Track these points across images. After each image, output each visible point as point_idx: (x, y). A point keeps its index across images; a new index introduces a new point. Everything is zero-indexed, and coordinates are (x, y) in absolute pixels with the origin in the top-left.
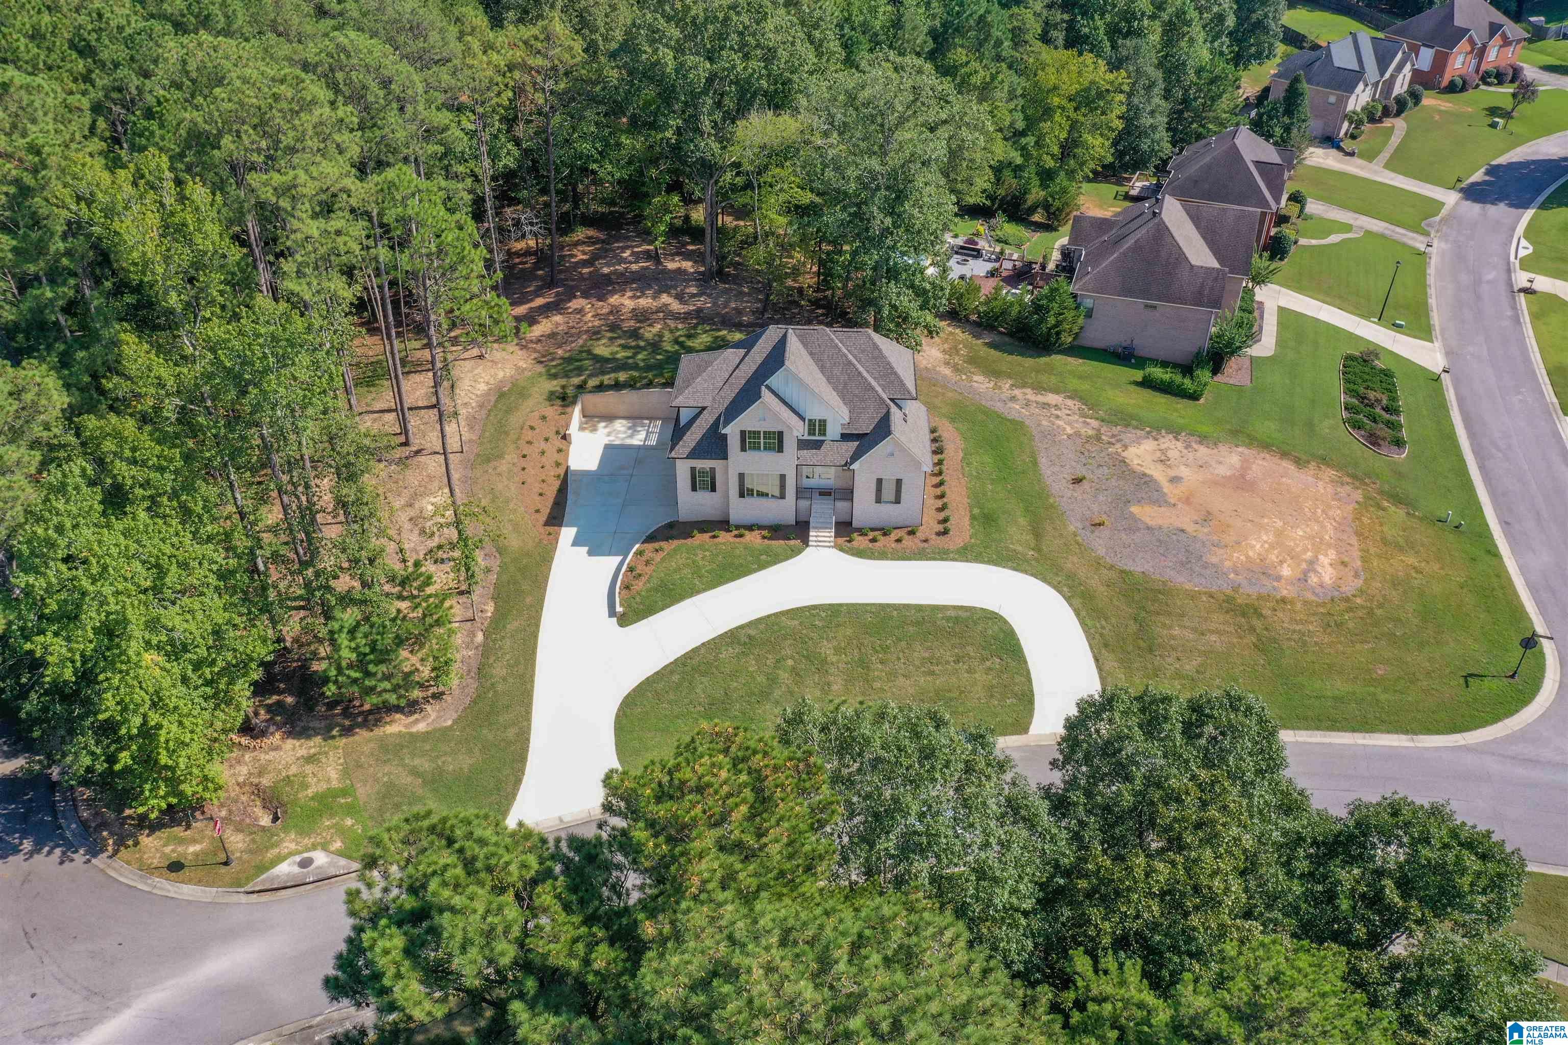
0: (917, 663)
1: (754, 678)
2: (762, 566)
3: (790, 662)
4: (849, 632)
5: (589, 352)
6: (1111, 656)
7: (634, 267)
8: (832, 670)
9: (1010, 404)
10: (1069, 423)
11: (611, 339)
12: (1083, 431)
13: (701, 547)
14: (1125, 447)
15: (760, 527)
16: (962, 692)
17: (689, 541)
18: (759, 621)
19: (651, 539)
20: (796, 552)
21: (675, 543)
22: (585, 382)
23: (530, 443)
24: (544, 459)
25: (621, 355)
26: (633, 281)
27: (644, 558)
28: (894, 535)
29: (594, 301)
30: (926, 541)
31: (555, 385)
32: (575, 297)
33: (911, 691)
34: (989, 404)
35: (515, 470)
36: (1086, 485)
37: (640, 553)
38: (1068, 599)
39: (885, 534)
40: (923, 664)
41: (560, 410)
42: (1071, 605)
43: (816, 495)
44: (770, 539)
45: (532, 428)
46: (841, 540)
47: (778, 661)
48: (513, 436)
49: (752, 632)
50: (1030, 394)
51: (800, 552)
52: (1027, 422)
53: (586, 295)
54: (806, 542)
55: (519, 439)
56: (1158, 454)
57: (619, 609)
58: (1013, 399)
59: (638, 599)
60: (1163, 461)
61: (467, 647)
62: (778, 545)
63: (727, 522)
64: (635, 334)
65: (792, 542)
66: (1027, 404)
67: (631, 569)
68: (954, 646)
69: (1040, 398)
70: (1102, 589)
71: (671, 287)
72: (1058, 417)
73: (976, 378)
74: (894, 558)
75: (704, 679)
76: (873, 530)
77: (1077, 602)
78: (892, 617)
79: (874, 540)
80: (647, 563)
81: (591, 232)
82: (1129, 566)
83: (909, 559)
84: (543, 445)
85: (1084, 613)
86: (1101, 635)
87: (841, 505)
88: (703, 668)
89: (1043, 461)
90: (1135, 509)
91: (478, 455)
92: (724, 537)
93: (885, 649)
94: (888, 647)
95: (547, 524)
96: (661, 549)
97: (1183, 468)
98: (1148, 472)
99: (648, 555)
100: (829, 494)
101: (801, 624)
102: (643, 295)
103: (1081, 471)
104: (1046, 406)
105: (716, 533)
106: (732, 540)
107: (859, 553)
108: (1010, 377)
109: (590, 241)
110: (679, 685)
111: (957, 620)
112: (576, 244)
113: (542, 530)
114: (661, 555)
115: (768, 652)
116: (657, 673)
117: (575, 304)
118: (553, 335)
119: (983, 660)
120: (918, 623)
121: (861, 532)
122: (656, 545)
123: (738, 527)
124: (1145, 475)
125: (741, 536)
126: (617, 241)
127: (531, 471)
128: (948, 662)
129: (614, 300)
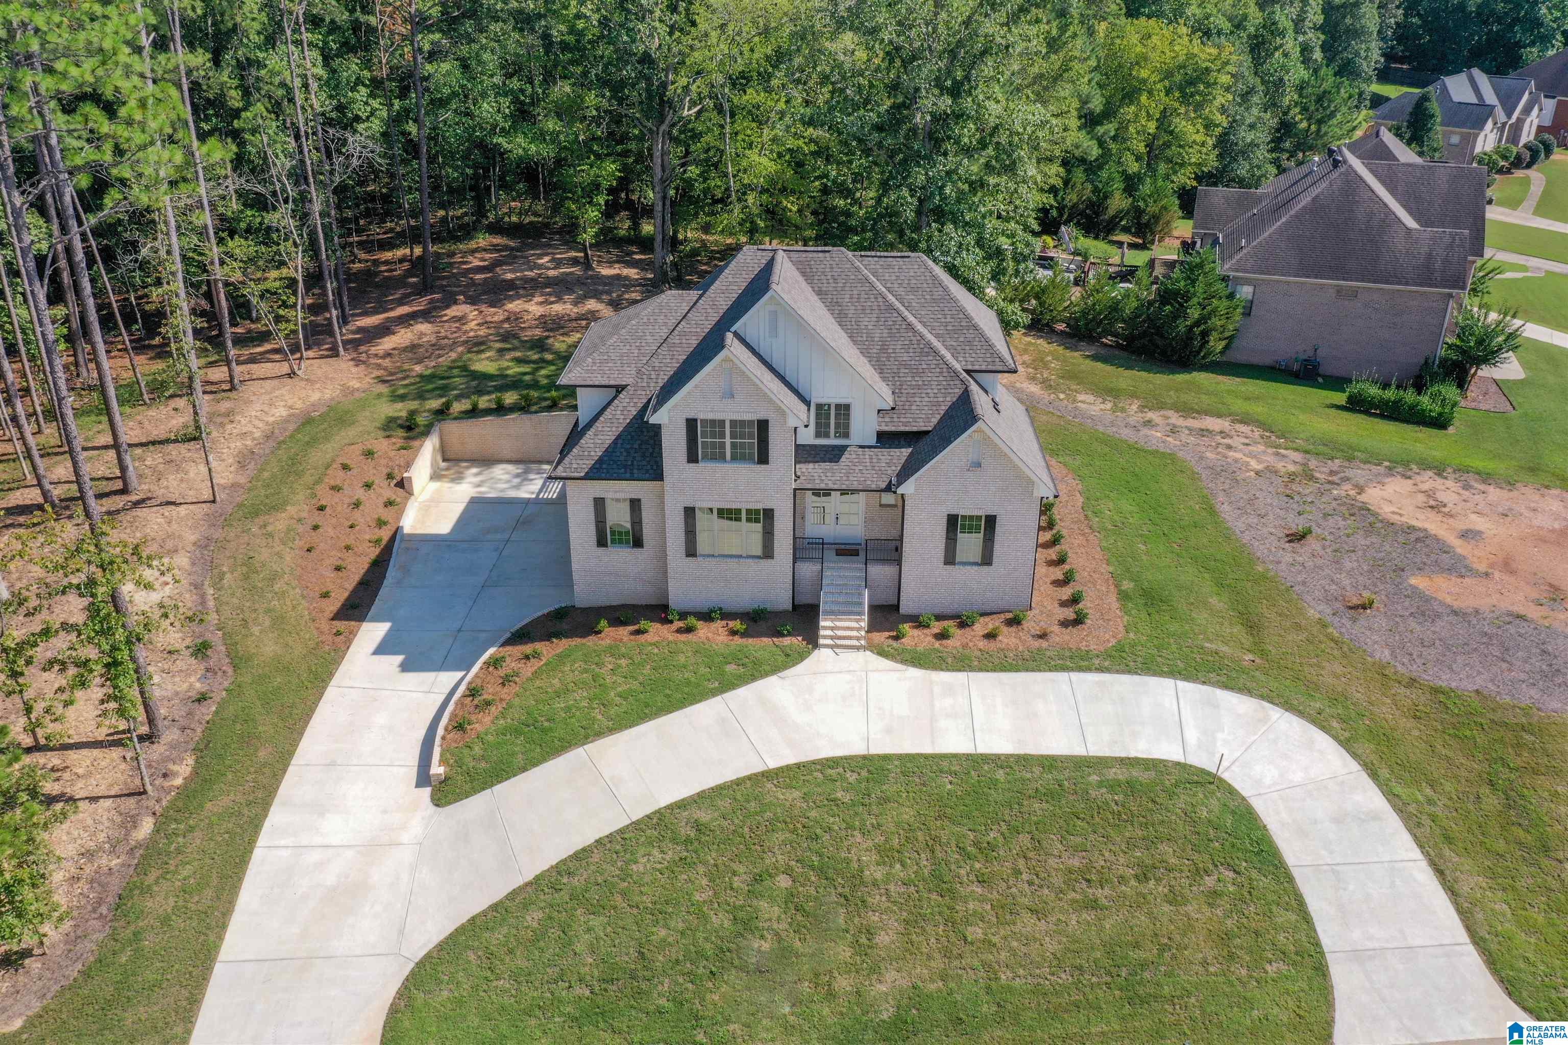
0: (1057, 880)
1: (703, 917)
2: (727, 685)
3: (783, 882)
4: (908, 814)
5: (464, 368)
6: (1467, 864)
7: (552, 273)
8: (875, 899)
9: (1145, 431)
10: (1252, 455)
11: (501, 351)
12: (1279, 465)
13: (612, 651)
14: (1361, 490)
15: (726, 616)
16: (1163, 949)
17: (590, 641)
18: (719, 790)
19: (520, 637)
20: (792, 659)
21: (562, 645)
22: (447, 405)
23: (336, 489)
24: (357, 515)
25: (515, 370)
26: (547, 285)
27: (502, 672)
28: (981, 626)
29: (483, 307)
30: (1043, 636)
31: (400, 410)
32: (455, 302)
33: (1052, 946)
34: (1110, 431)
35: (300, 528)
36: (1312, 543)
37: (495, 663)
38: (1346, 744)
39: (963, 625)
40: (1070, 884)
41: (400, 442)
42: (1355, 756)
43: (830, 554)
44: (745, 634)
45: (345, 467)
46: (880, 637)
47: (758, 879)
48: (308, 479)
49: (704, 816)
50: (1175, 419)
51: (802, 657)
52: (1180, 454)
53: (473, 301)
54: (813, 641)
55: (318, 481)
56: (1421, 498)
57: (437, 769)
58: (1148, 423)
59: (477, 750)
60: (1437, 507)
61: (113, 851)
62: (761, 646)
63: (665, 608)
64: (539, 345)
65: (787, 641)
66: (1174, 430)
67: (473, 692)
68: (1131, 844)
69: (1191, 423)
70: (1405, 723)
71: (602, 293)
72: (1229, 447)
73: (1081, 397)
74: (985, 667)
75: (596, 922)
76: (939, 618)
77: (1366, 748)
78: (994, 783)
79: (943, 636)
80: (506, 681)
81: (498, 240)
82: (1444, 680)
83: (1016, 669)
84: (360, 493)
85: (1384, 773)
86: (1433, 818)
87: (880, 572)
88: (594, 895)
89: (1226, 510)
90: (1416, 581)
91: (240, 506)
92: (656, 632)
93: (987, 850)
94: (992, 847)
95: (338, 616)
96: (536, 655)
97: (1473, 517)
98: (1414, 523)
99: (510, 665)
100: (855, 553)
101: (805, 797)
102: (560, 299)
103: (1298, 524)
104: (1204, 432)
105: (644, 624)
106: (671, 637)
107: (916, 660)
108: (1133, 396)
109: (495, 248)
110: (539, 935)
111: (1131, 786)
112: (473, 252)
113: (325, 625)
114: (535, 664)
115: (734, 859)
116: (494, 907)
117: (454, 311)
118: (413, 347)
119: (1198, 873)
120: (1049, 795)
121: (917, 621)
122: (528, 649)
123: (683, 615)
124: (1412, 528)
125: (689, 630)
126: (533, 249)
127: (328, 530)
128: (1122, 879)
129: (514, 306)
